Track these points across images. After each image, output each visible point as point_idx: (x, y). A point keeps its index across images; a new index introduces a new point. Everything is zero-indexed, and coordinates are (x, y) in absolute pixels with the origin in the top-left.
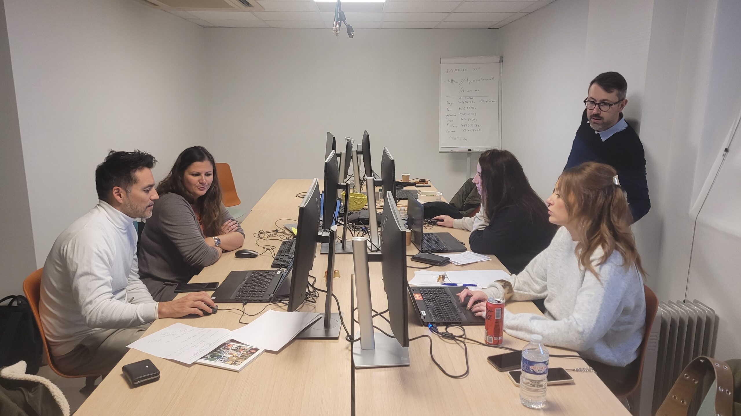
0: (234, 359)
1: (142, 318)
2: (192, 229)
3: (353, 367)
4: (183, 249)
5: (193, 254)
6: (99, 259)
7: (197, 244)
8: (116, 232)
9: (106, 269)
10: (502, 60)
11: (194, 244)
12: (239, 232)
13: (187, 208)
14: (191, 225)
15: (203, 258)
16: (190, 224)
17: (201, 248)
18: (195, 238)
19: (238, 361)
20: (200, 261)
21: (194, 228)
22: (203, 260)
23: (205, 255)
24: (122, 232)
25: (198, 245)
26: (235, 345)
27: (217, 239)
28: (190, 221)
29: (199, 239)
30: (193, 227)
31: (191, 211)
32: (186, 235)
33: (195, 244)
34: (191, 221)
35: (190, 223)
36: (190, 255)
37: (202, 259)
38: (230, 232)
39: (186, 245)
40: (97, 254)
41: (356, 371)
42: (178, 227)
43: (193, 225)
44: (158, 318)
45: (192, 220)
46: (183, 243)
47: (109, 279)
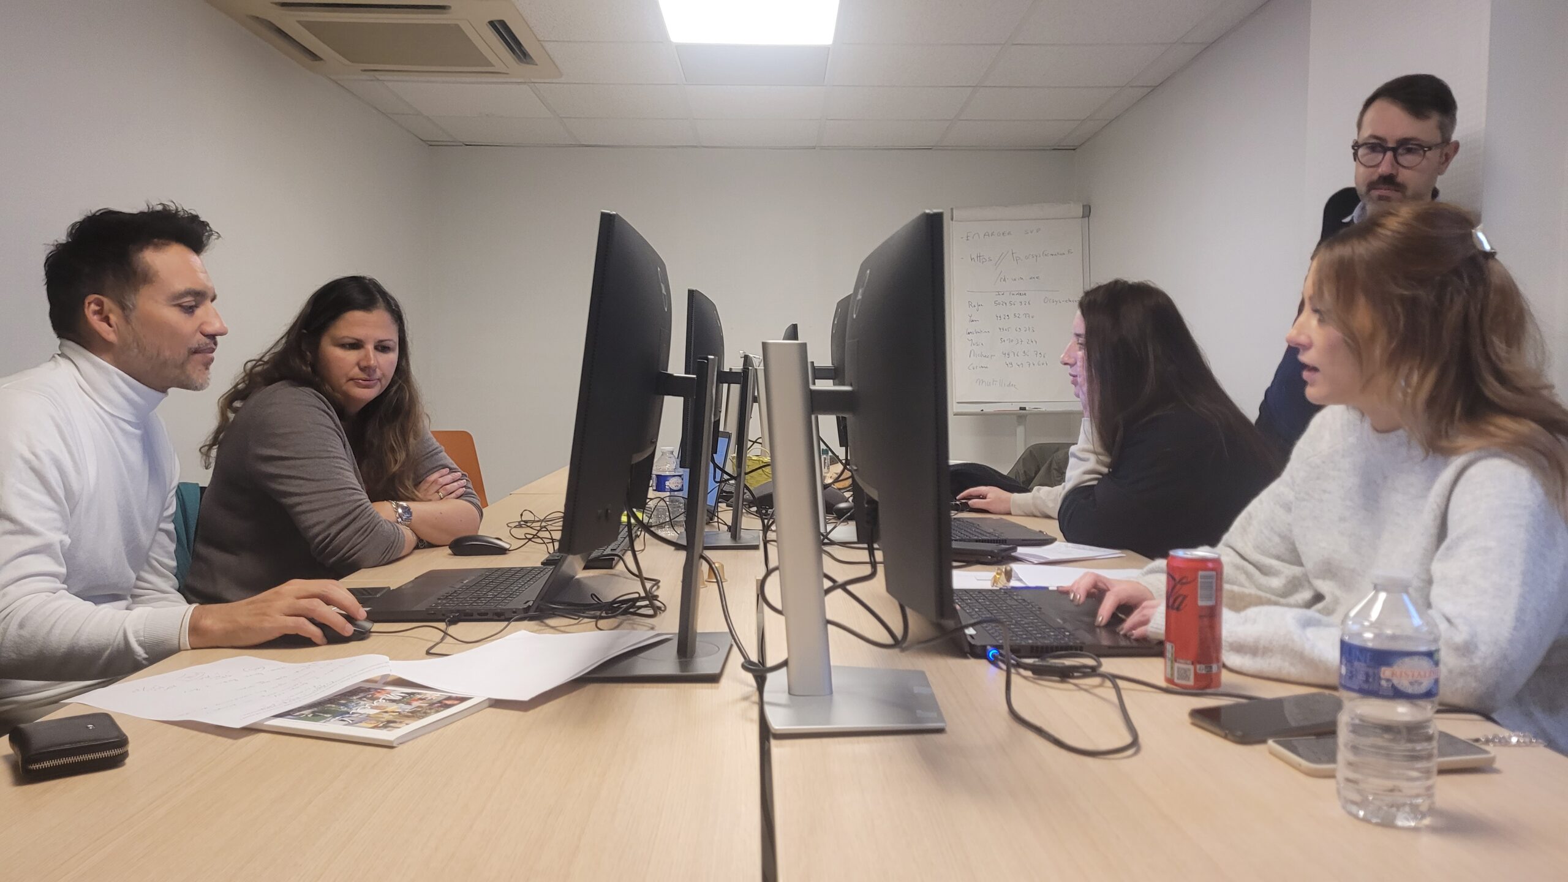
0: (387, 717)
1: (141, 644)
2: (336, 467)
3: (766, 733)
4: (309, 519)
5: (334, 530)
6: (32, 475)
7: (346, 505)
8: (103, 424)
9: (50, 509)
10: (1087, 211)
11: (338, 505)
12: (466, 500)
13: (328, 417)
14: (334, 457)
15: (362, 543)
16: (332, 455)
17: (359, 514)
18: (344, 491)
19: (397, 720)
20: (352, 551)
21: (343, 466)
22: (359, 550)
23: (366, 534)
24: (123, 430)
25: (349, 507)
26: (398, 692)
27: (403, 508)
28: (332, 447)
29: (353, 494)
30: (337, 463)
31: (336, 425)
32: (318, 480)
33: (341, 507)
34: (335, 448)
35: (332, 451)
36: (326, 534)
37: (358, 547)
38: (441, 499)
39: (317, 507)
40: (27, 462)
41: (774, 743)
42: (298, 462)
43: (341, 458)
44: (189, 647)
45: (337, 447)
46: (310, 502)
47: (57, 538)
